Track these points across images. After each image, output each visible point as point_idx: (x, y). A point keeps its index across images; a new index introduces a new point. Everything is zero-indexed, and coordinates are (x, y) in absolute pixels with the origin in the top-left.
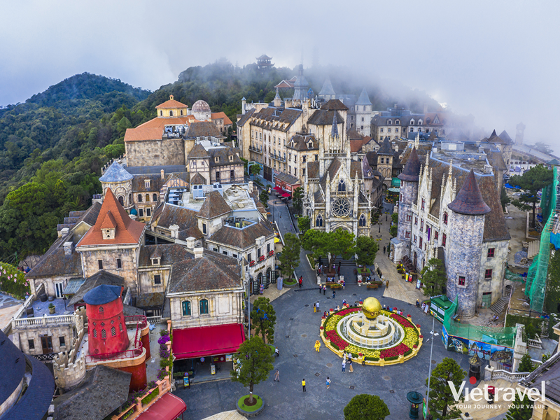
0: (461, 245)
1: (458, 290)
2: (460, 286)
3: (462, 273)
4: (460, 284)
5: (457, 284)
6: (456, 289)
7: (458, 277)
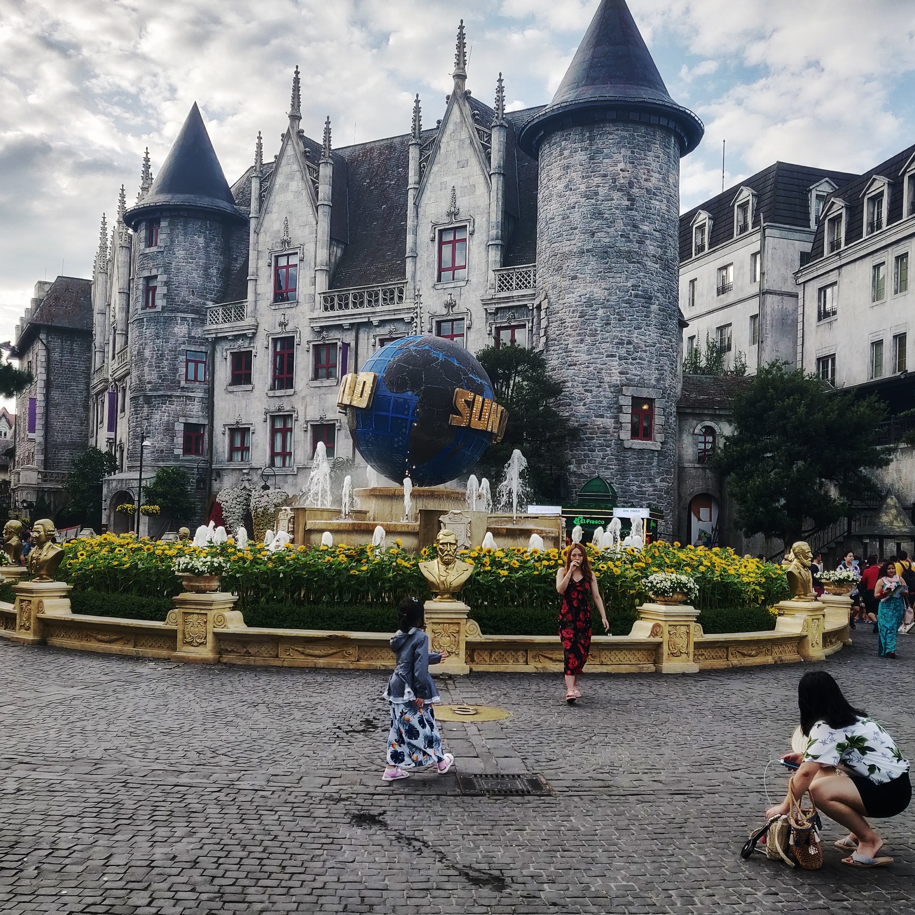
0: (629, 256)
1: (631, 461)
2: (638, 444)
3: (642, 384)
4: (635, 434)
5: (625, 435)
6: (621, 462)
7: (626, 402)
